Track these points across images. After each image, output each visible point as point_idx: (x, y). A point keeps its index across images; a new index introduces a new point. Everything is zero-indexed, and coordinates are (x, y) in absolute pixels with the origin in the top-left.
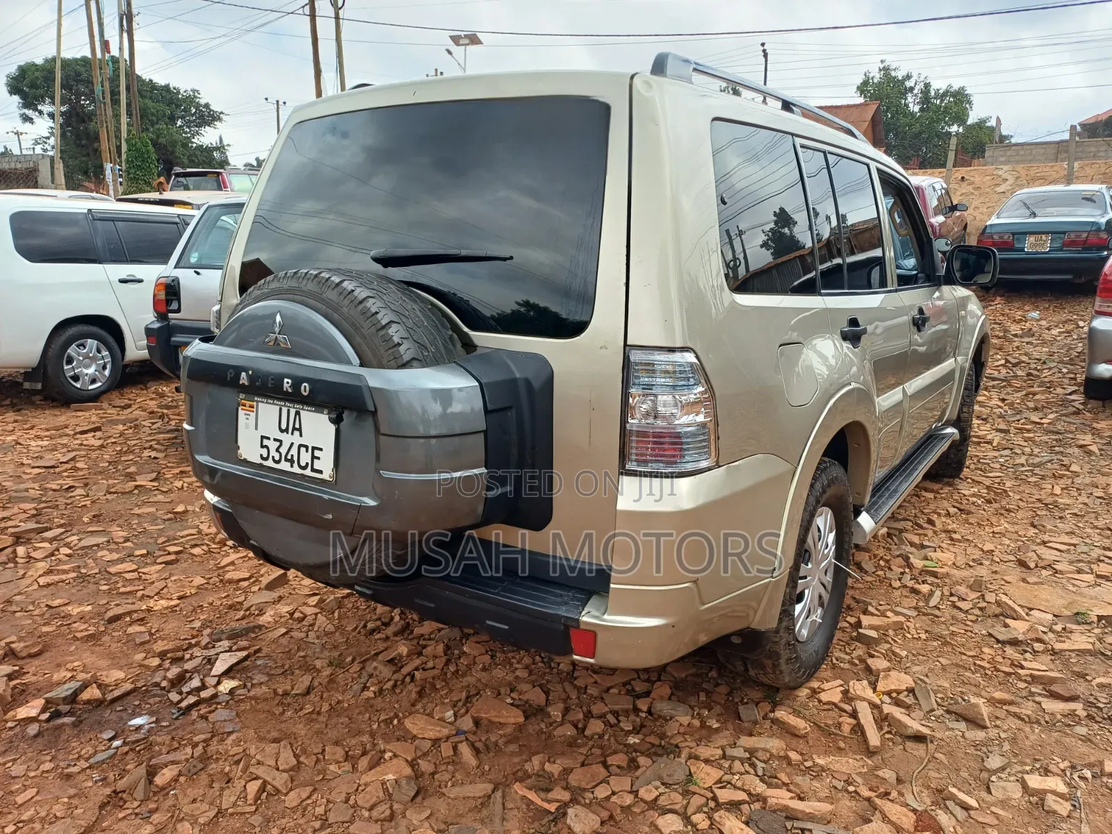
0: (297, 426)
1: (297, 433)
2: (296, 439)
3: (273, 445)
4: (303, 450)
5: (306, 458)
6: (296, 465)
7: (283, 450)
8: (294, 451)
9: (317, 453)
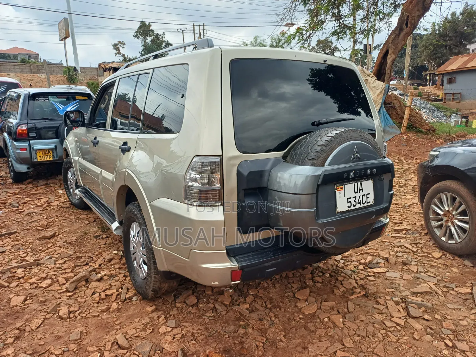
0: (361, 188)
1: (361, 191)
2: (361, 193)
3: (352, 200)
4: (364, 196)
5: (365, 199)
6: (362, 204)
7: (357, 200)
8: (361, 199)
9: (368, 196)
